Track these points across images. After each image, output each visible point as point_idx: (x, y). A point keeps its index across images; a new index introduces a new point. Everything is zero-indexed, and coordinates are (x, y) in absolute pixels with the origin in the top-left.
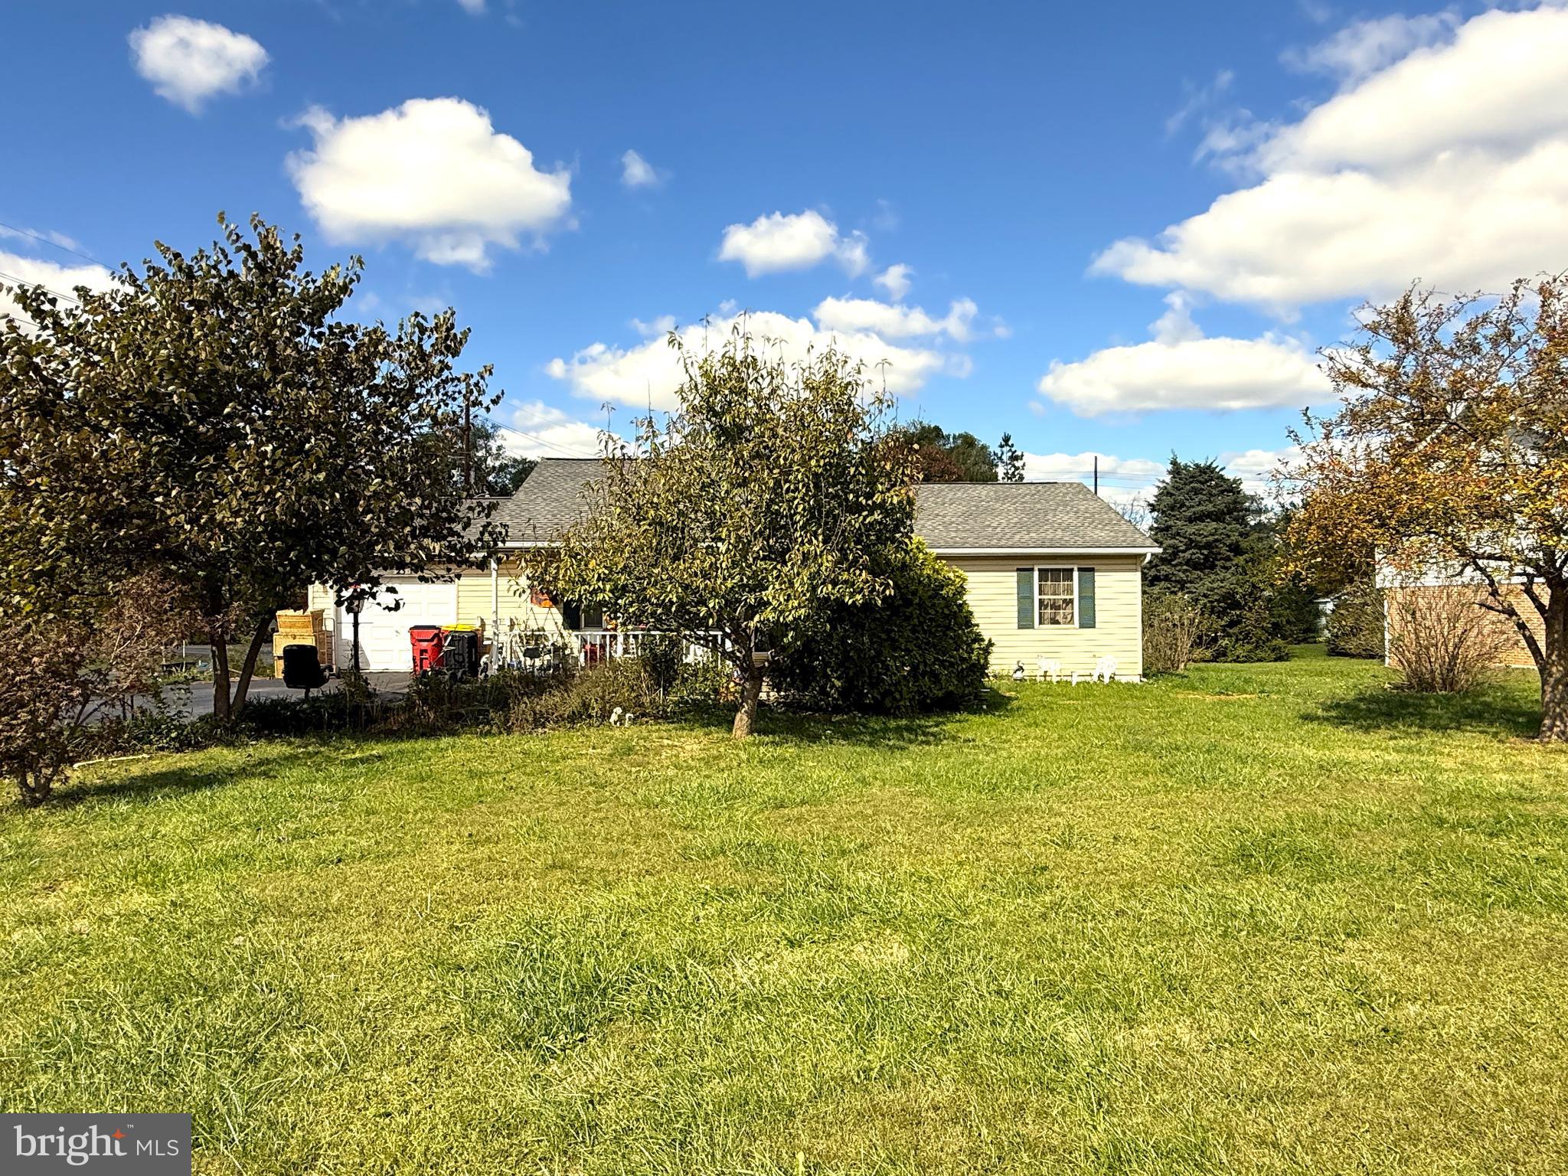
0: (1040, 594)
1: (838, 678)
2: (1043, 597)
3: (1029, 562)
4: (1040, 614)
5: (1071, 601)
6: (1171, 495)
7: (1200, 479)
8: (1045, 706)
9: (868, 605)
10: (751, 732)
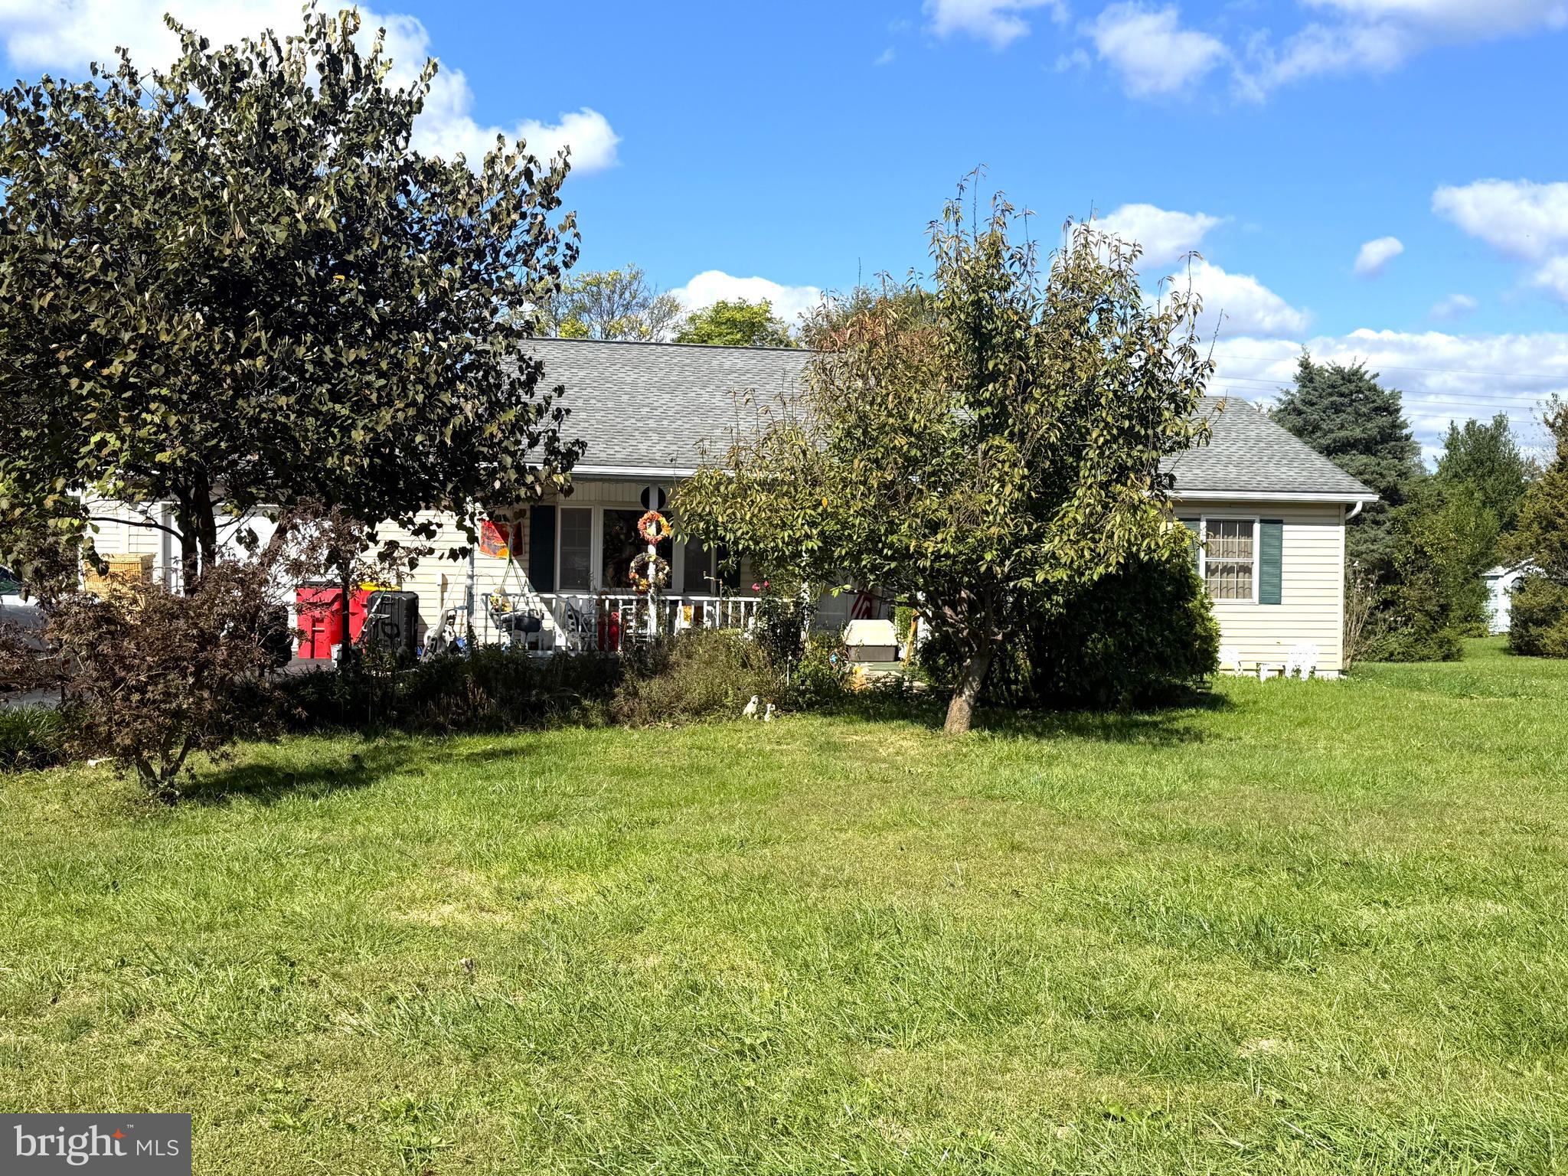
0: (1207, 556)
2: (1210, 559)
3: (1197, 510)
4: (1206, 582)
5: (1249, 566)
6: (1300, 413)
7: (1344, 389)
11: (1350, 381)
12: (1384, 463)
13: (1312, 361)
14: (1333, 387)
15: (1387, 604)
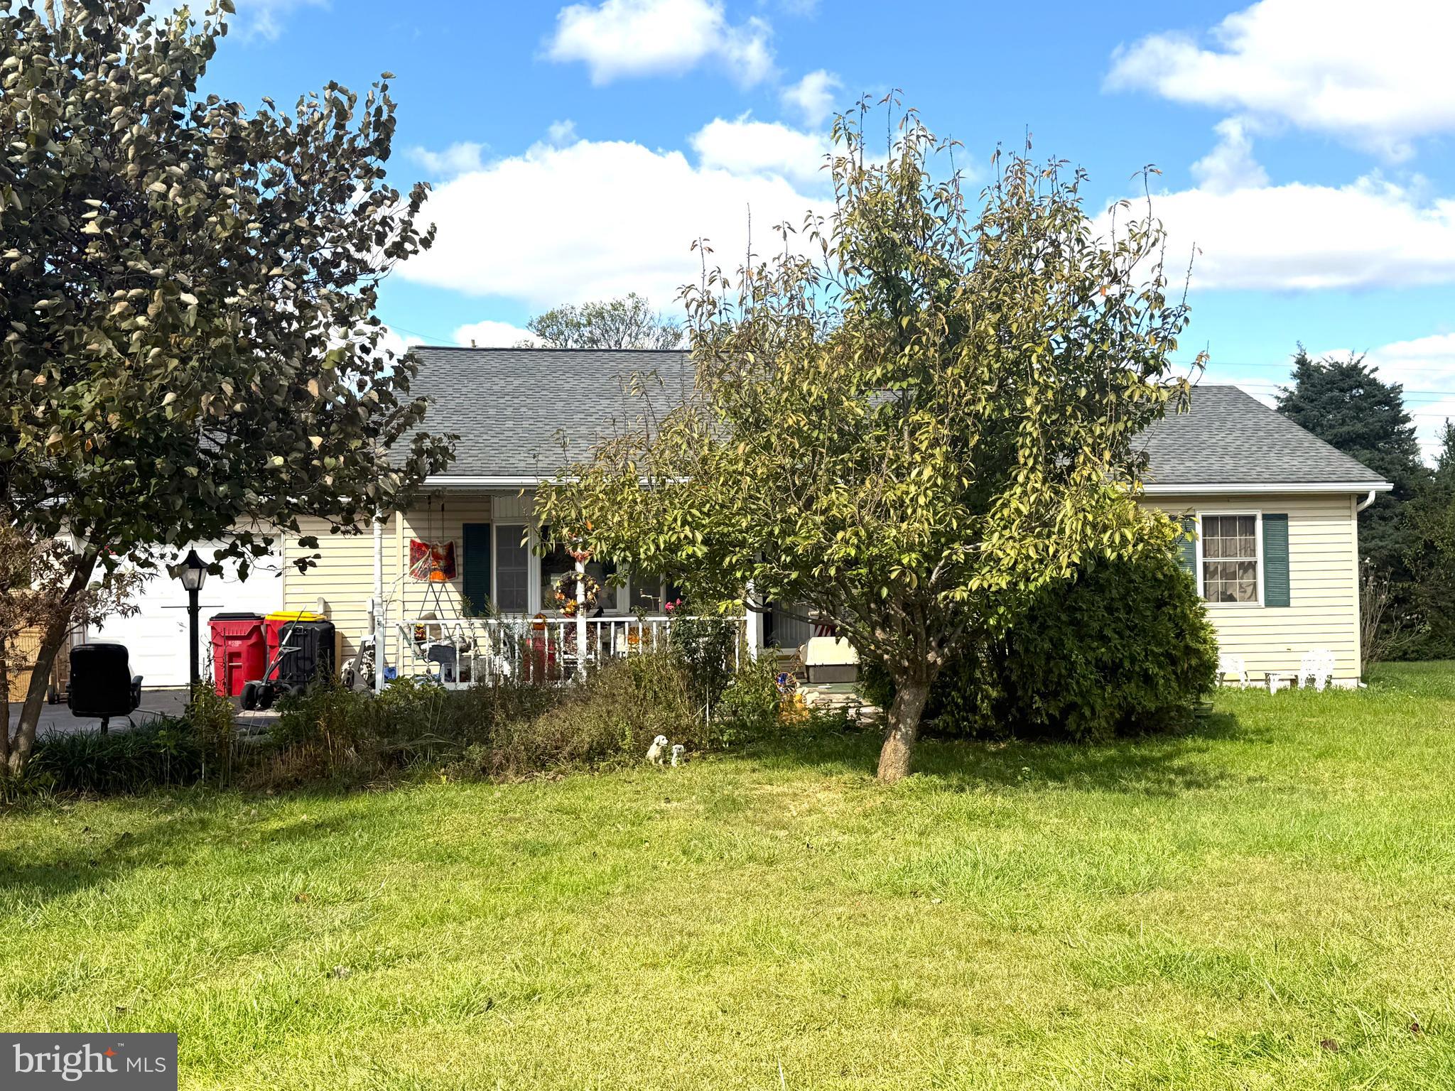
0: (1205, 556)
1: (993, 685)
2: (1209, 560)
3: (1185, 506)
4: (1205, 584)
5: (1253, 566)
6: (1299, 409)
7: (1341, 384)
10: (911, 770)
11: (1349, 377)
12: (1388, 458)
13: (1309, 357)
14: (1331, 382)
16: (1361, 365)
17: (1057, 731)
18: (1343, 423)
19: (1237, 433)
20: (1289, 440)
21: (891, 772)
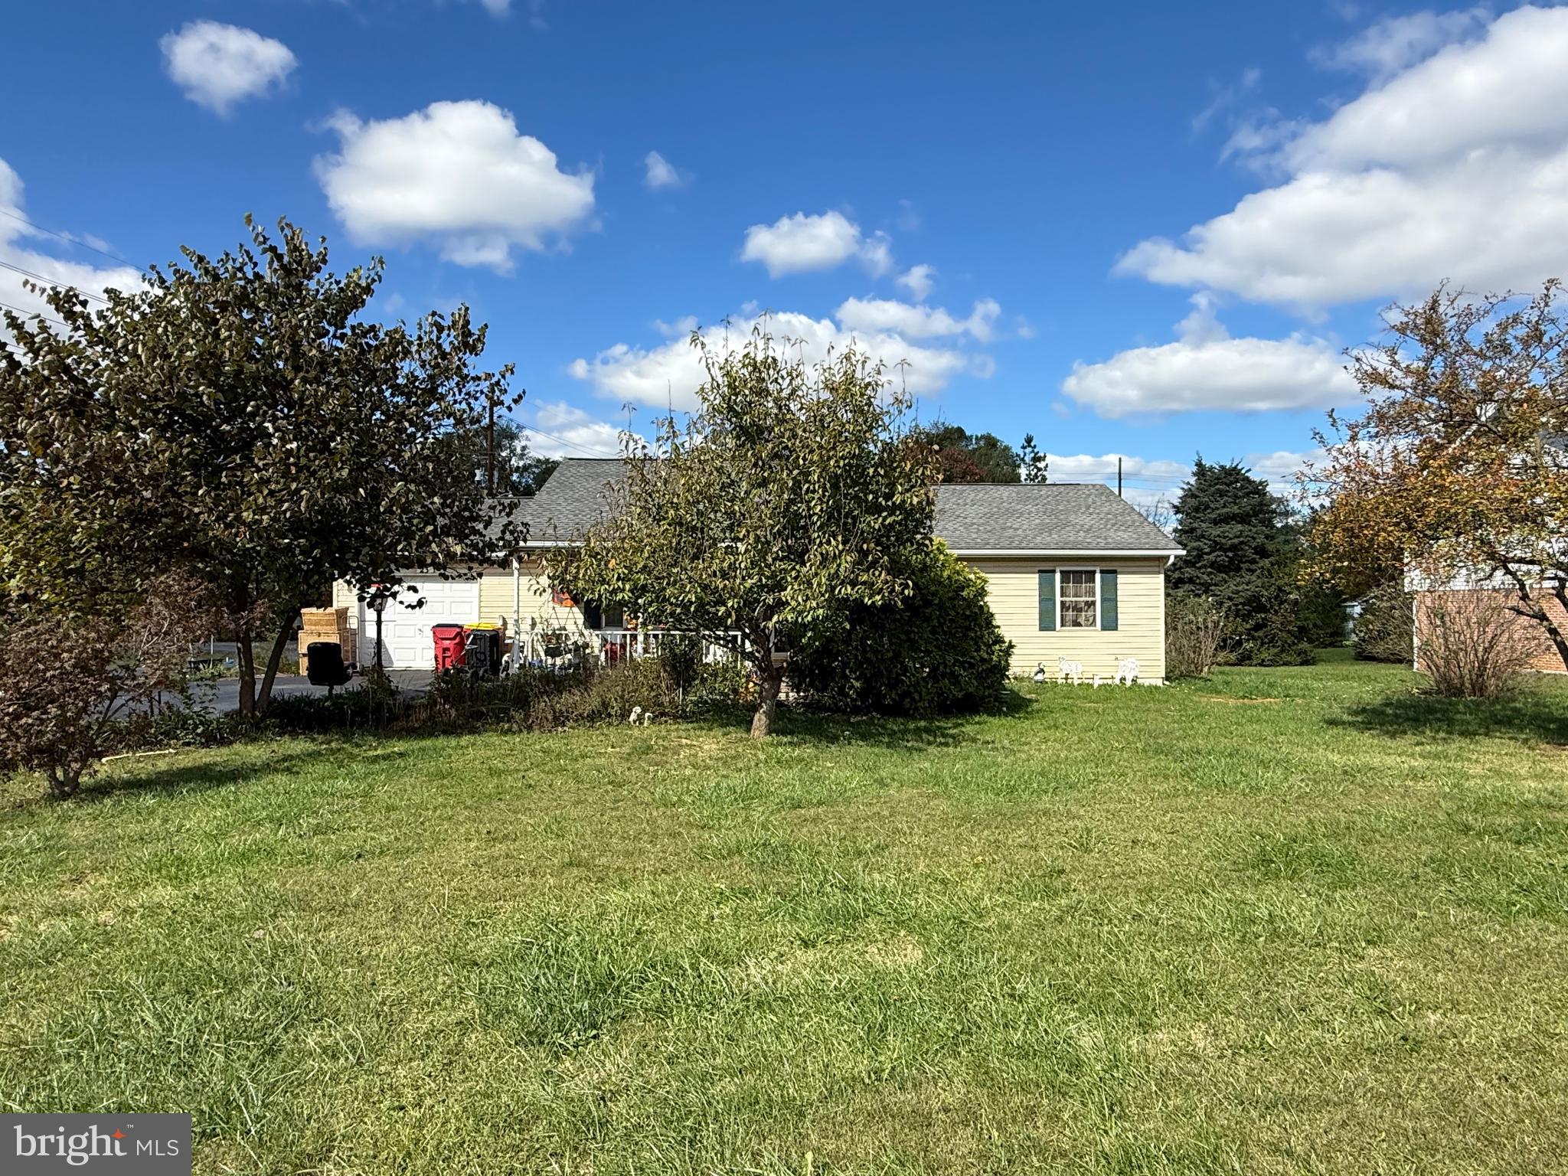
0: (1062, 596)
1: (857, 679)
2: (1064, 599)
3: (1051, 564)
4: (1062, 616)
5: (1093, 603)
6: (1196, 497)
7: (1226, 480)
8: (1065, 709)
9: (888, 607)
11: (1231, 475)
12: (1254, 530)
13: (1203, 463)
14: (1218, 479)
15: (1258, 627)
16: (1239, 467)
17: (897, 710)
18: (1224, 506)
19: (1094, 516)
20: (1127, 521)
21: (757, 733)
